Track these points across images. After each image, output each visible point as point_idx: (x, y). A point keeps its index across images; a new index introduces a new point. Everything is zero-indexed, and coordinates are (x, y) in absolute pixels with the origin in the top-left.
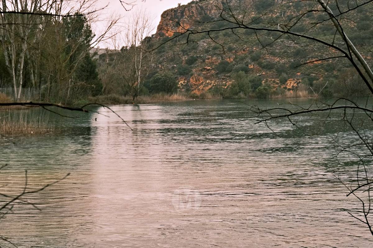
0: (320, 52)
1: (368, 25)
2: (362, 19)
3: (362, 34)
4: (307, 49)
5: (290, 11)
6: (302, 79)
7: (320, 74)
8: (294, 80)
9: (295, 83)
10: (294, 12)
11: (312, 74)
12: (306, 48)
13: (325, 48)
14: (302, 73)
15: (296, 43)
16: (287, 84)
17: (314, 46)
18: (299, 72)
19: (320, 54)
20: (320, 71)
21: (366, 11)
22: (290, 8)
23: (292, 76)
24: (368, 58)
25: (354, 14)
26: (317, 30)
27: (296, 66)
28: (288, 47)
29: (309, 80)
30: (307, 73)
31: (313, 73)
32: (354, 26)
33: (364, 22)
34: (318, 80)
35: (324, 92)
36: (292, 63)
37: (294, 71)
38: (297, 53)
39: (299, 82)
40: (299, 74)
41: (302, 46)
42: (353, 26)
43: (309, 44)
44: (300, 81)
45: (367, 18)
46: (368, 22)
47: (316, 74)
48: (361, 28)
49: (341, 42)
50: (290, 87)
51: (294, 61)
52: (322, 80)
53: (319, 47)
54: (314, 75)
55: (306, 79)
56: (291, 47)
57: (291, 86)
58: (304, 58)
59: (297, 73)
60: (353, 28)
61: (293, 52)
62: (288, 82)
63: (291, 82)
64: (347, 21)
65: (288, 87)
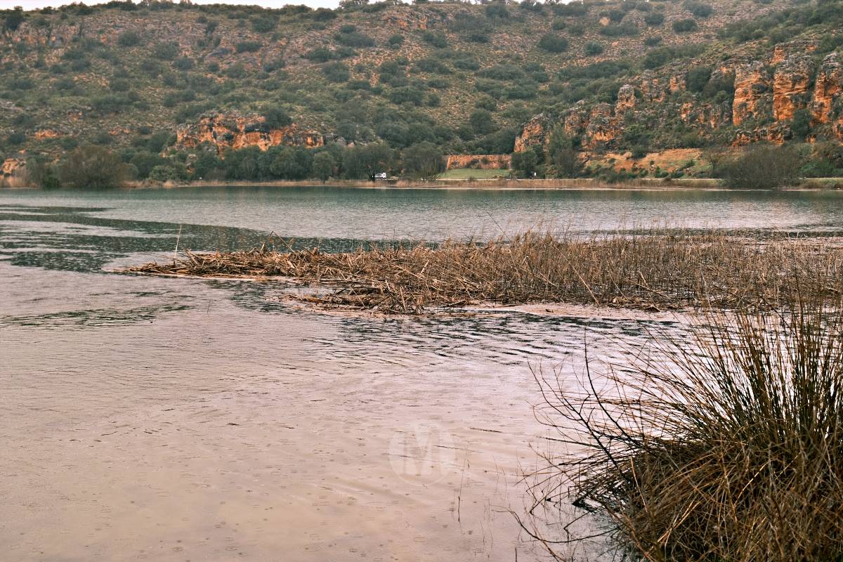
0: (54, 121)
1: (126, 84)
2: (117, 76)
3: (117, 96)
4: (35, 115)
5: (9, 56)
6: (28, 160)
7: (55, 153)
8: (15, 160)
9: (16, 165)
10: (16, 58)
11: (43, 153)
12: (33, 113)
13: (62, 114)
14: (27, 151)
15: (17, 105)
16: (4, 167)
17: (46, 110)
18: (23, 149)
19: (54, 123)
20: (55, 149)
21: (124, 64)
22: (9, 52)
23: (13, 154)
24: (125, 131)
25: (106, 66)
26: (50, 87)
27: (16, 141)
28: (6, 110)
29: (38, 161)
30: (35, 150)
31: (44, 151)
32: (107, 84)
33: (120, 79)
34: (51, 161)
35: (47, 179)
36: (12, 136)
37: (15, 146)
38: (20, 121)
39: (23, 165)
40: (22, 152)
41: (28, 111)
42: (104, 84)
43: (37, 107)
44: (25, 162)
45: (124, 74)
46: (126, 80)
47: (49, 152)
48: (116, 88)
49: (86, 107)
50: (9, 172)
51: (15, 132)
52: (58, 162)
53: (53, 112)
54: (45, 153)
55: (33, 160)
56: (11, 110)
57: (11, 169)
58: (30, 127)
59: (21, 150)
60: (104, 87)
61: (13, 118)
62: (6, 163)
63: (10, 165)
64: (96, 77)
65: (6, 172)
